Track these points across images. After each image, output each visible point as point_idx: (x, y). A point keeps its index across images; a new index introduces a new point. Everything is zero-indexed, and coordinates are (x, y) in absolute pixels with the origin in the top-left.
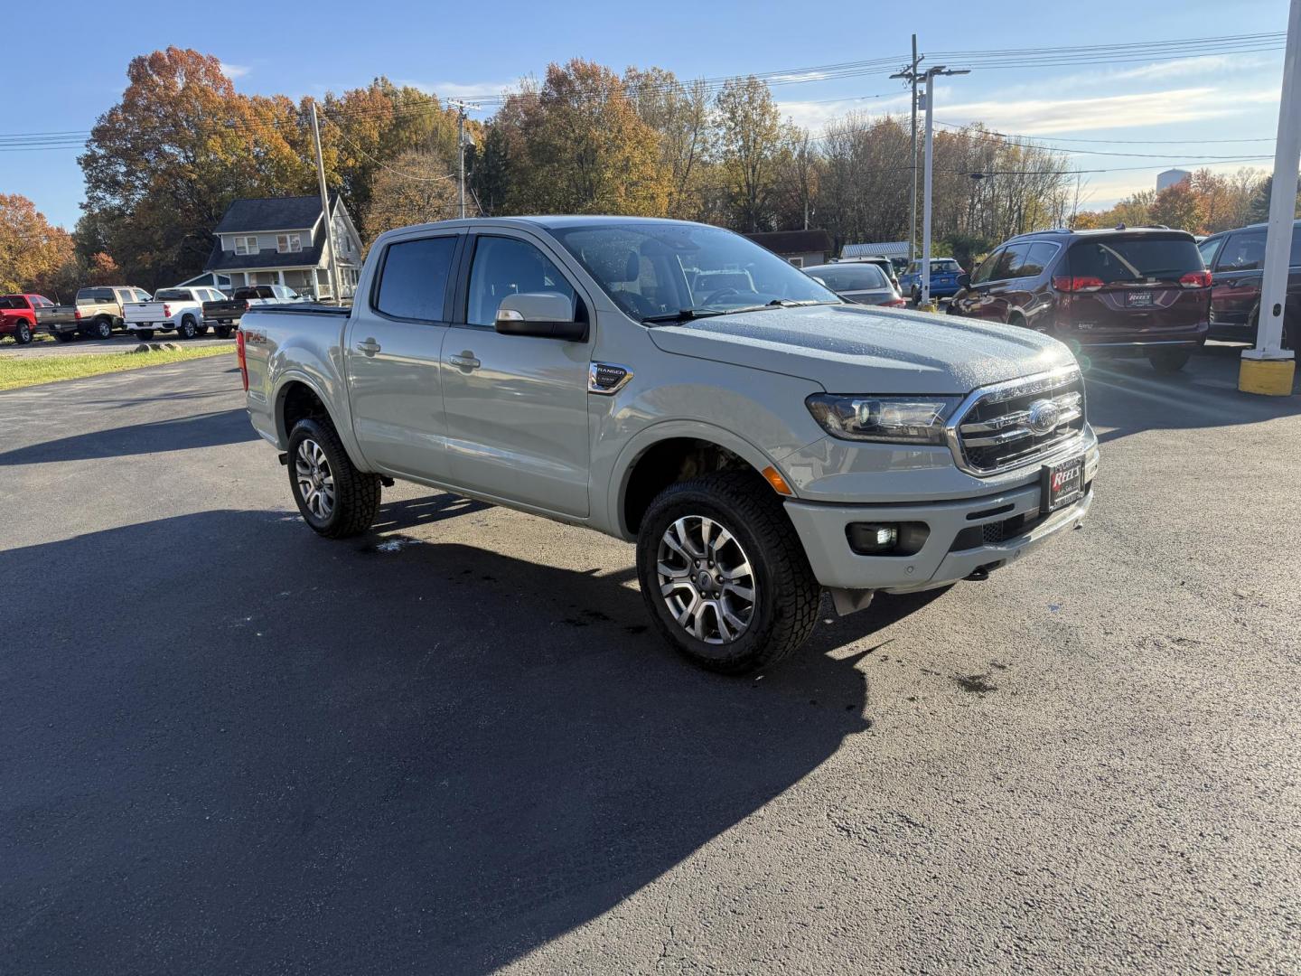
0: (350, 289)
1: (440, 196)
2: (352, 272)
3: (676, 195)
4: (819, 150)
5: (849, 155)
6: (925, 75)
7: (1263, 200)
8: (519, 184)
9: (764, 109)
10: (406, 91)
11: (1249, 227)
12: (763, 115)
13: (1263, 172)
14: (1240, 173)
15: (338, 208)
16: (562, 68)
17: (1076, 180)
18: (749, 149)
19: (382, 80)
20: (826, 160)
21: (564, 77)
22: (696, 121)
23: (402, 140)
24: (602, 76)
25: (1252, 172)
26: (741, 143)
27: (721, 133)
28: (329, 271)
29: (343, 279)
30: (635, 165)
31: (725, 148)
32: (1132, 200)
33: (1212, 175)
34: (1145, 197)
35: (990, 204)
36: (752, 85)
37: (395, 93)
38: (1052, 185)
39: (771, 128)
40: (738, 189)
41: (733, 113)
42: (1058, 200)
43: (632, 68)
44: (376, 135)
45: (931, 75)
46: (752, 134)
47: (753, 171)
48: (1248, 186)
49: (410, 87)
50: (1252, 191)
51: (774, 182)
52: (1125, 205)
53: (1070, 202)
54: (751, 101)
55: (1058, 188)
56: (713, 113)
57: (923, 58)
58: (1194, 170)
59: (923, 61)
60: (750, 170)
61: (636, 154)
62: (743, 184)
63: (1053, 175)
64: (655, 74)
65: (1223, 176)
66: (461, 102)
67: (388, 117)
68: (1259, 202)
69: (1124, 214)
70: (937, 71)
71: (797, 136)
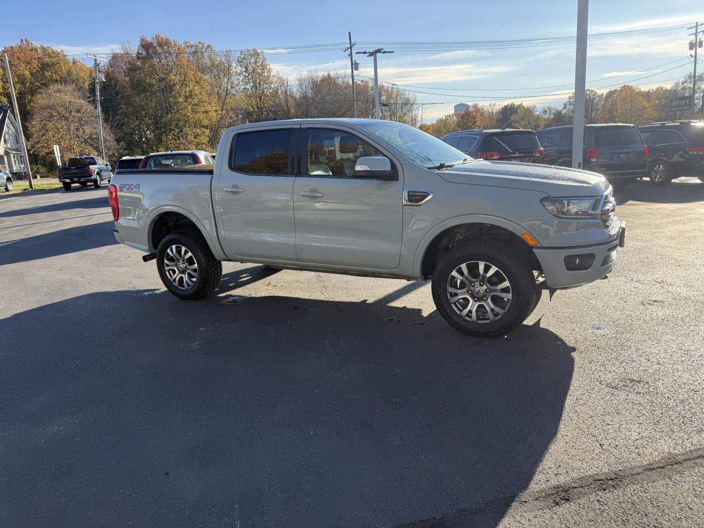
0: (20, 167)
1: (78, 111)
2: (21, 157)
3: (220, 112)
4: (294, 90)
5: (310, 93)
6: (373, 53)
7: (501, 118)
8: (126, 104)
9: (264, 67)
10: (43, 48)
11: (547, 129)
12: (263, 69)
13: (500, 105)
14: (490, 105)
15: (9, 118)
16: (149, 39)
17: (421, 107)
18: (257, 88)
19: (26, 41)
20: (297, 95)
21: (151, 44)
22: (228, 72)
23: (47, 77)
24: (173, 45)
25: (495, 105)
26: (252, 84)
27: (241, 79)
28: (5, 157)
29: (15, 161)
30: (195, 95)
31: (243, 87)
32: (444, 118)
33: (479, 106)
34: (450, 117)
36: (256, 54)
37: (36, 50)
38: (410, 110)
39: (268, 77)
40: (252, 109)
41: (246, 68)
42: (414, 118)
43: (187, 41)
44: (27, 73)
45: (375, 53)
46: (258, 80)
47: (260, 100)
48: (494, 111)
49: (45, 46)
50: (496, 114)
51: (272, 106)
52: (441, 120)
53: (419, 119)
54: (256, 63)
55: (413, 112)
56: (236, 68)
57: (355, 44)
58: (471, 104)
59: (355, 46)
60: (258, 99)
61: (196, 88)
62: (255, 107)
63: (410, 105)
64: (201, 46)
65: (483, 106)
66: (95, 56)
67: (35, 64)
68: (499, 118)
69: (442, 125)
70: (379, 51)
71: (282, 82)
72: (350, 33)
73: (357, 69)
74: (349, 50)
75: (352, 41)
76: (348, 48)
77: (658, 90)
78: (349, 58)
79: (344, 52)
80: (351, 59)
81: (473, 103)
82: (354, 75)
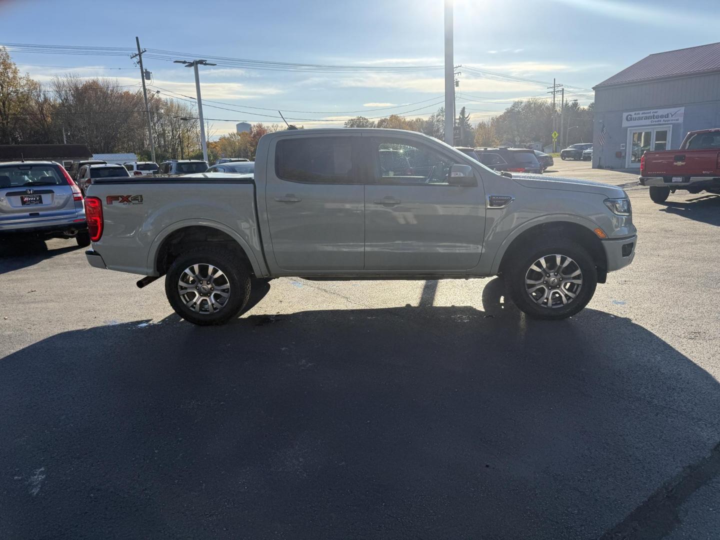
4: (51, 96)
5: (71, 100)
6: (194, 63)
9: (7, 66)
12: (6, 69)
14: (273, 126)
33: (263, 127)
34: (234, 135)
35: (163, 135)
39: (14, 78)
51: (21, 113)
52: (224, 138)
57: (146, 51)
58: (253, 124)
59: (145, 53)
65: (267, 127)
70: (201, 62)
71: (34, 86)
72: (137, 38)
73: (148, 78)
74: (138, 57)
75: (141, 47)
76: (136, 55)
77: (417, 121)
78: (138, 66)
79: (131, 58)
80: (141, 66)
81: (257, 123)
82: (146, 84)
